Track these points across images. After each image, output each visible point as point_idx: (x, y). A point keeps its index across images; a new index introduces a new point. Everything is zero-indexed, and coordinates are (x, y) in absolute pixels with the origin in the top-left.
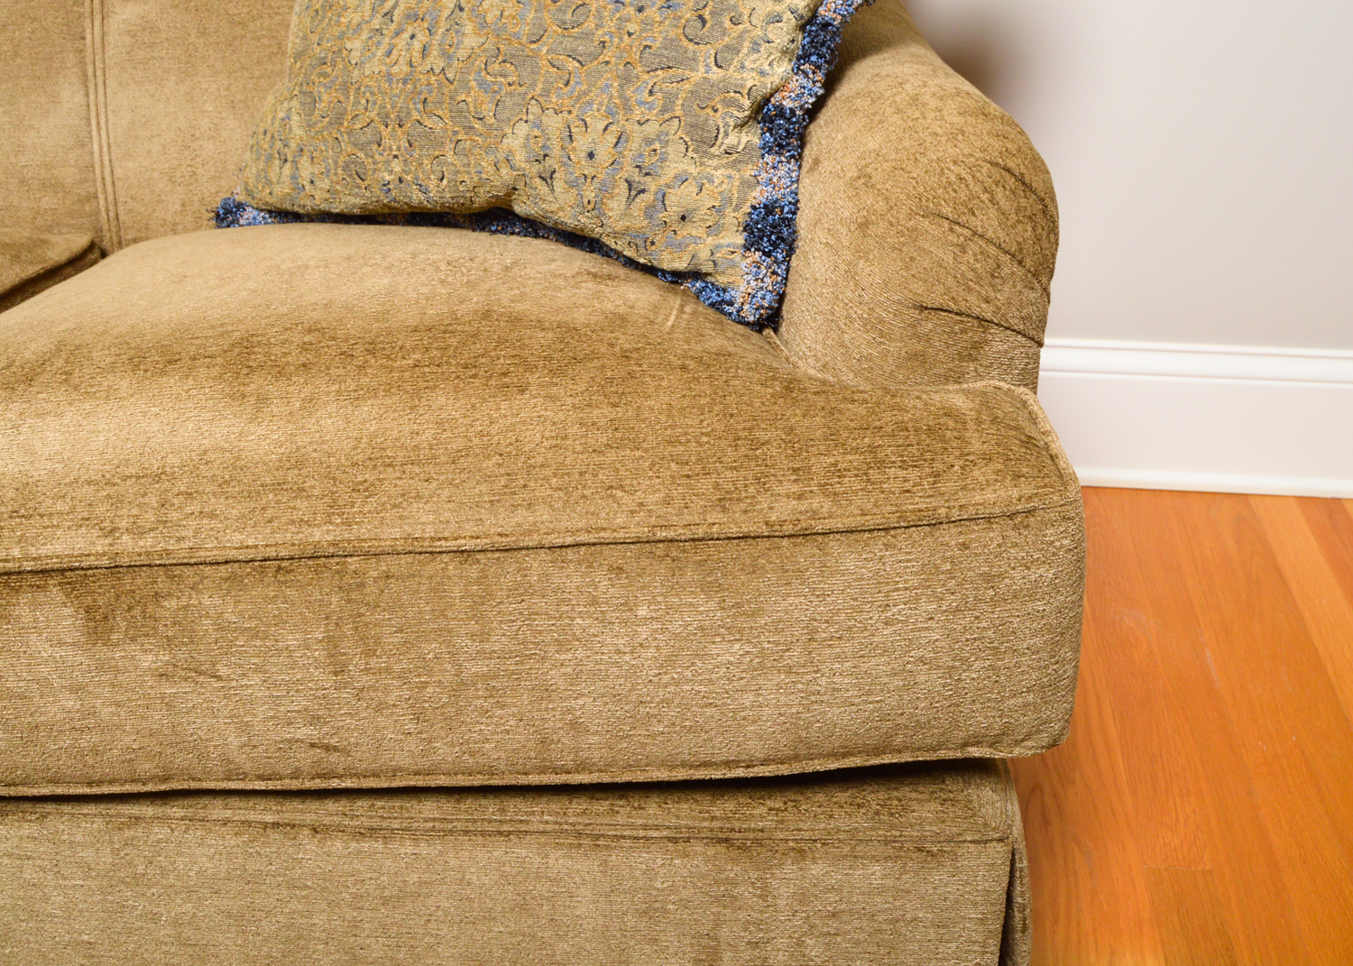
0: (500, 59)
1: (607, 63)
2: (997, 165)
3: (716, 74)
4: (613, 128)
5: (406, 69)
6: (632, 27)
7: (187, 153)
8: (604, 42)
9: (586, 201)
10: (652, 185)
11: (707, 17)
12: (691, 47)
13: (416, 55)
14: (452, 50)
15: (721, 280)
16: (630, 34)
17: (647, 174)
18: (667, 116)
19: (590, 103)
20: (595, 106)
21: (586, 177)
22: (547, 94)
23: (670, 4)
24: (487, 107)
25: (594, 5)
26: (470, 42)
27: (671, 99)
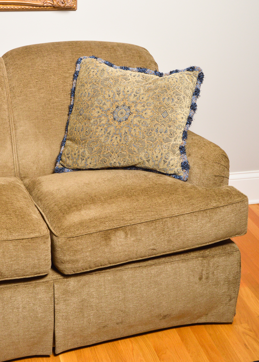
0: (137, 142)
1: (157, 142)
2: (222, 154)
3: (175, 142)
4: (160, 152)
5: (117, 143)
6: (160, 136)
7: (37, 157)
8: (156, 139)
9: (156, 164)
10: (168, 161)
11: (172, 134)
12: (171, 139)
13: (119, 141)
14: (127, 140)
15: (180, 175)
16: (160, 137)
17: (167, 159)
18: (169, 150)
19: (156, 149)
20: (157, 149)
21: (156, 160)
22: (148, 147)
23: (166, 132)
24: (136, 150)
25: (153, 132)
26: (130, 139)
27: (169, 147)
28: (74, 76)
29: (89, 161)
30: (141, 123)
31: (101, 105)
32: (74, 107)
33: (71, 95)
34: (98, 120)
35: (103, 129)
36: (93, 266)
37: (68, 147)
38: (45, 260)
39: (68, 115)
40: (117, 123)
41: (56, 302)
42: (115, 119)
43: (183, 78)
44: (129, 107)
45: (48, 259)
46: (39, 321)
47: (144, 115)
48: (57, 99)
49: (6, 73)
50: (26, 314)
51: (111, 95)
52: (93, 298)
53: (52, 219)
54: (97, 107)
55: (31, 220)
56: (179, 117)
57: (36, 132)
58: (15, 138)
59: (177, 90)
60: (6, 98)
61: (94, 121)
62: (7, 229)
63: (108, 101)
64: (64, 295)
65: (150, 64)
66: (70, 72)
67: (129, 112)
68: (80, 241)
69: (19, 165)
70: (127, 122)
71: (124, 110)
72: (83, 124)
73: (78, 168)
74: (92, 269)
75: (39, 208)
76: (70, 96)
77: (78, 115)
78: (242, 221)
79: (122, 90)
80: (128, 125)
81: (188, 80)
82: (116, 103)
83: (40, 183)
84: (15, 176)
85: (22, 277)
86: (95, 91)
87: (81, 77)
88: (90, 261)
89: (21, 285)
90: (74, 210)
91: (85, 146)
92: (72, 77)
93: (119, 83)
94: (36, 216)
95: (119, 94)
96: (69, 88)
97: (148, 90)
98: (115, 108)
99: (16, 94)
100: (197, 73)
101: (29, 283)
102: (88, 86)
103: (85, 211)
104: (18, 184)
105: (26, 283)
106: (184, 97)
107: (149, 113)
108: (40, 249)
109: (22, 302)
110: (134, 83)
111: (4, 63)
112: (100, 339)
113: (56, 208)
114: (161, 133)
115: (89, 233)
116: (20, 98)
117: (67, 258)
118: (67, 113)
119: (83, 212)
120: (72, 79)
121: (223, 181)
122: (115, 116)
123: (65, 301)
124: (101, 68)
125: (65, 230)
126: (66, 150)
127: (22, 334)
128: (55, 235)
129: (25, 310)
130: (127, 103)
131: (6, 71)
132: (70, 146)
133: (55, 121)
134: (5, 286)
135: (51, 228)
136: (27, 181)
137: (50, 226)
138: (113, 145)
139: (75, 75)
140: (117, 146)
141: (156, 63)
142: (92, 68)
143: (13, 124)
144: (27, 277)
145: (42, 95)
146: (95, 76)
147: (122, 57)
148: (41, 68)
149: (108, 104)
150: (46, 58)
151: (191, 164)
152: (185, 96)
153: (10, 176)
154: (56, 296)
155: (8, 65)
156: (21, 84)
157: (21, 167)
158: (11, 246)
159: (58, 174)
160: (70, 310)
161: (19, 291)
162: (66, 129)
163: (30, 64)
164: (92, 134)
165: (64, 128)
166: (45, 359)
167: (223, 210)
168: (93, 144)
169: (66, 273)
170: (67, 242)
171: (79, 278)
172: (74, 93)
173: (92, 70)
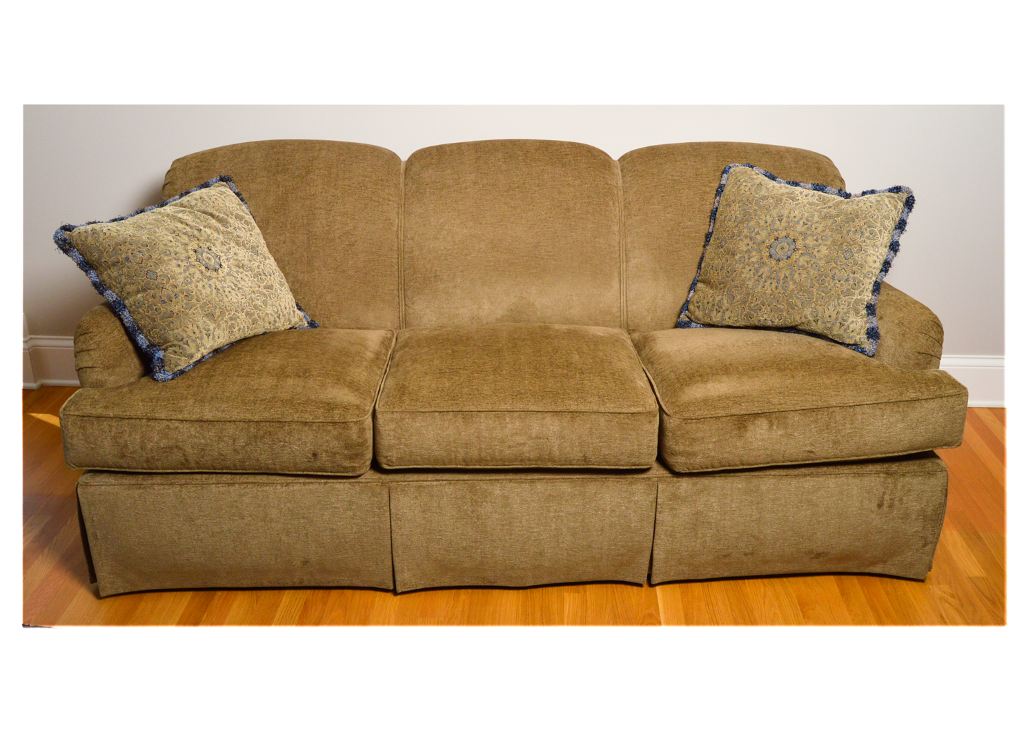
0: (802, 291)
1: (833, 294)
2: (933, 321)
3: (859, 297)
4: (836, 310)
5: (770, 291)
6: (837, 285)
7: (654, 303)
8: (831, 289)
9: (827, 327)
10: (846, 324)
11: (856, 284)
12: (854, 291)
13: (774, 289)
14: (786, 288)
15: (863, 346)
17: (845, 321)
18: (849, 307)
19: (830, 304)
21: (828, 321)
22: (817, 301)
23: (847, 280)
24: (799, 303)
25: (827, 279)
26: (792, 286)
27: (849, 303)
28: (717, 191)
29: (728, 314)
30: (810, 265)
31: (753, 234)
32: (713, 236)
33: (711, 218)
34: (746, 256)
35: (753, 270)
36: (716, 464)
37: (700, 292)
38: (649, 447)
39: (704, 246)
40: (774, 263)
41: (659, 510)
42: (771, 256)
43: (881, 203)
44: (794, 241)
45: (652, 446)
46: (633, 533)
47: (815, 253)
48: (689, 223)
49: (621, 182)
50: (614, 520)
51: (769, 222)
52: (713, 511)
53: (664, 391)
54: (746, 237)
55: (635, 388)
56: (870, 259)
57: (655, 268)
58: (625, 273)
59: (871, 220)
60: (618, 217)
61: (740, 257)
62: (599, 397)
63: (763, 230)
64: (671, 500)
65: (832, 180)
66: (712, 185)
67: (793, 247)
68: (701, 426)
69: (627, 312)
70: (789, 261)
71: (786, 244)
72: (724, 260)
73: (711, 322)
74: (715, 470)
75: (648, 374)
76: (708, 220)
77: (718, 246)
78: (955, 425)
79: (785, 215)
80: (791, 267)
81: (890, 206)
82: (775, 233)
83: (654, 340)
84: (620, 327)
85: (614, 467)
86: (746, 213)
87: (727, 193)
88: (713, 457)
89: (612, 478)
90: (698, 381)
91: (724, 292)
92: (715, 192)
93: (782, 204)
94: (642, 383)
95: (780, 221)
96: (708, 208)
97: (825, 217)
98: (773, 240)
99: (632, 212)
100: (905, 196)
101: (622, 476)
102: (736, 206)
103: (713, 384)
104: (623, 337)
105: (619, 476)
106: (880, 231)
107: (824, 250)
108: (642, 430)
109: (611, 502)
110: (804, 206)
111: (619, 168)
112: (717, 573)
113: (672, 376)
114: (839, 281)
115: (715, 415)
116: (637, 218)
117: (679, 448)
118: (703, 243)
119: (710, 385)
120: (714, 196)
121: (930, 361)
122: (773, 251)
123: (672, 509)
124: (757, 182)
125: (681, 408)
126: (696, 296)
127: (606, 548)
128: (666, 414)
129: (613, 515)
130: (792, 233)
131: (621, 179)
132: (702, 291)
133: (684, 254)
134: (590, 476)
135: (662, 403)
136: (636, 336)
137: (660, 400)
138: (765, 293)
139: (719, 190)
140: (771, 295)
141: (843, 179)
142: (744, 181)
143: (624, 254)
144: (621, 468)
145: (669, 216)
146: (748, 193)
147: (791, 168)
148: (670, 178)
149: (764, 234)
150: (678, 163)
151: (882, 332)
152: (882, 229)
153: (614, 327)
154: (659, 500)
155: (625, 171)
156: (641, 199)
157: (630, 315)
158: (602, 420)
159: (681, 329)
160: (678, 524)
161: (607, 486)
162: (699, 267)
163: (655, 171)
164: (736, 275)
165: (696, 265)
166: (635, 588)
167: (926, 406)
168: (736, 290)
169: (677, 470)
170: (683, 424)
171: (695, 480)
172: (715, 214)
173: (744, 184)
